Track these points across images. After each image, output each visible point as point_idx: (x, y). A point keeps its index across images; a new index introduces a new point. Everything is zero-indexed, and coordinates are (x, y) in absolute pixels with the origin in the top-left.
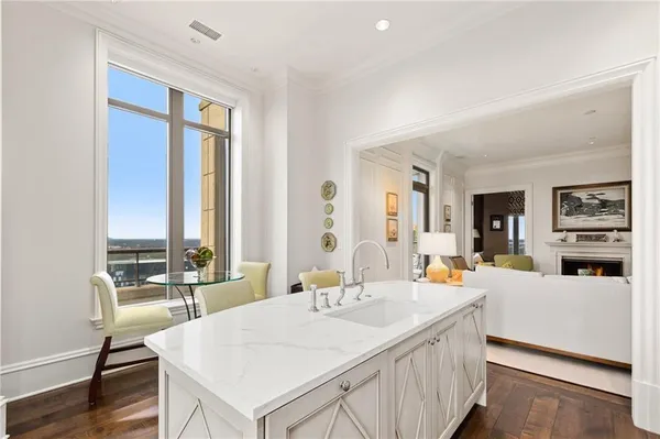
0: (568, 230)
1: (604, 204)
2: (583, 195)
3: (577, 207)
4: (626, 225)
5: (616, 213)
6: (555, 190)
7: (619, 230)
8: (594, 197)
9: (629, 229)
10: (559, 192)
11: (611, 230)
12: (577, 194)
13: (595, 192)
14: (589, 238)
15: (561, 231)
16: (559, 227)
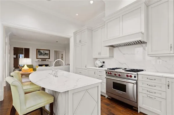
0: (40, 59)
1: (46, 54)
2: (42, 51)
3: (41, 54)
4: (49, 58)
5: (47, 56)
6: (37, 49)
7: (48, 59)
8: (44, 52)
9: (49, 59)
10: (38, 50)
11: (47, 59)
12: (41, 51)
13: (44, 51)
14: (43, 60)
15: (38, 59)
16: (38, 58)
